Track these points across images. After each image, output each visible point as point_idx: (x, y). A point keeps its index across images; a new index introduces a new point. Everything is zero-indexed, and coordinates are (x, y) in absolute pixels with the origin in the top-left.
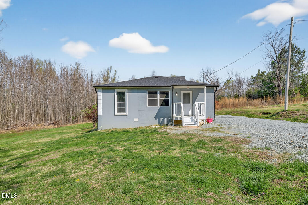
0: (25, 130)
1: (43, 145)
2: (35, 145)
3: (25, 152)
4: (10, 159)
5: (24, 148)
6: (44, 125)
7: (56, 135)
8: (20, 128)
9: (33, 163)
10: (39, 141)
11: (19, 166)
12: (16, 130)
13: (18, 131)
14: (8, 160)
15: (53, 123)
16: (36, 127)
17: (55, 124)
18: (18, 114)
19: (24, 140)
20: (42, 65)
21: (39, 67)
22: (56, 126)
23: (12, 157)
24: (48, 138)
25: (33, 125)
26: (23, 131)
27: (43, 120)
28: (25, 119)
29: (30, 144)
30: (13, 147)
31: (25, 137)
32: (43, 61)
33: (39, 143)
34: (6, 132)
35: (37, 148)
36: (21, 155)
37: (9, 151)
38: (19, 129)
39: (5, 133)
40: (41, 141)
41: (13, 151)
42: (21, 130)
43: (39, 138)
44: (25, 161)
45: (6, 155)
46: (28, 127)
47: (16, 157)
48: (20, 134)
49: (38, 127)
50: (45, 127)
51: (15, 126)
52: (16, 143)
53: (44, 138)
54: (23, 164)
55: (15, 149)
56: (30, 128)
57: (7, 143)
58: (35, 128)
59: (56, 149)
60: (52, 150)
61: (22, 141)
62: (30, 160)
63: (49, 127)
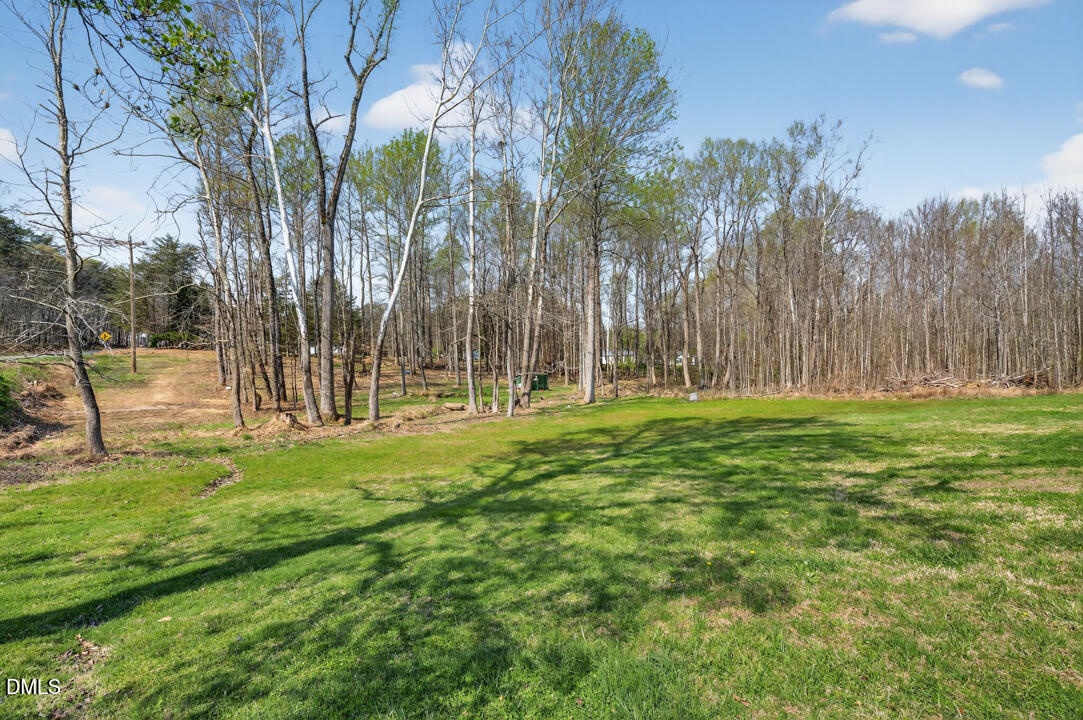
0: (931, 395)
1: (999, 444)
2: (972, 438)
3: (948, 454)
4: (914, 465)
5: (943, 442)
6: (988, 385)
7: (1040, 418)
8: (917, 389)
9: (987, 488)
10: (984, 430)
11: (943, 486)
12: (908, 394)
13: (914, 397)
14: (907, 465)
15: (1020, 381)
16: (964, 390)
17: (1028, 382)
18: (910, 355)
19: (937, 423)
20: (976, 211)
21: (967, 220)
22: (1033, 391)
23: (917, 461)
24: (1013, 423)
25: (954, 384)
26: (926, 397)
27: (984, 370)
28: (930, 365)
29: (955, 433)
30: (911, 436)
31: (937, 415)
32: (980, 202)
33: (984, 435)
34: (884, 396)
35: (982, 448)
36: (938, 459)
37: (904, 442)
38: (915, 393)
39: (882, 398)
40: (990, 431)
41: (914, 445)
42: (919, 396)
43: (981, 421)
44: (957, 478)
45: (899, 453)
46: (939, 390)
47: (926, 460)
48: (919, 405)
49: (970, 390)
50: (993, 391)
51: (905, 383)
52: (916, 426)
53: (1000, 422)
54: (956, 484)
55: (918, 441)
56: (945, 392)
57: (894, 424)
58: (960, 393)
59: (1058, 462)
60: (1042, 463)
61: (929, 424)
62: (972, 477)
63: (1005, 392)
